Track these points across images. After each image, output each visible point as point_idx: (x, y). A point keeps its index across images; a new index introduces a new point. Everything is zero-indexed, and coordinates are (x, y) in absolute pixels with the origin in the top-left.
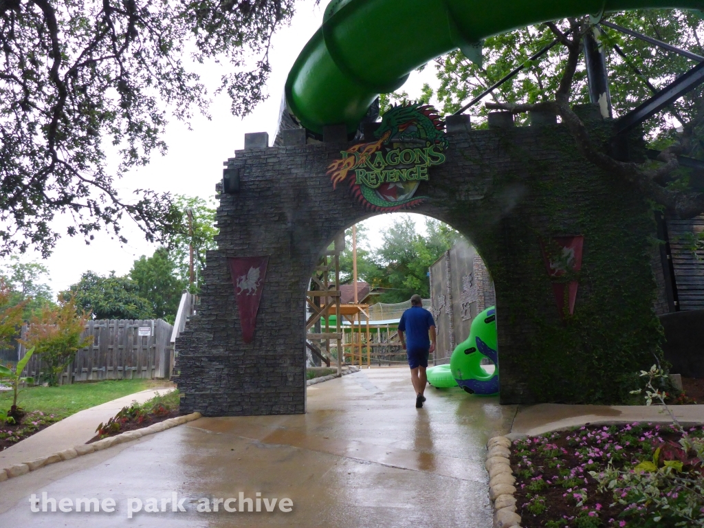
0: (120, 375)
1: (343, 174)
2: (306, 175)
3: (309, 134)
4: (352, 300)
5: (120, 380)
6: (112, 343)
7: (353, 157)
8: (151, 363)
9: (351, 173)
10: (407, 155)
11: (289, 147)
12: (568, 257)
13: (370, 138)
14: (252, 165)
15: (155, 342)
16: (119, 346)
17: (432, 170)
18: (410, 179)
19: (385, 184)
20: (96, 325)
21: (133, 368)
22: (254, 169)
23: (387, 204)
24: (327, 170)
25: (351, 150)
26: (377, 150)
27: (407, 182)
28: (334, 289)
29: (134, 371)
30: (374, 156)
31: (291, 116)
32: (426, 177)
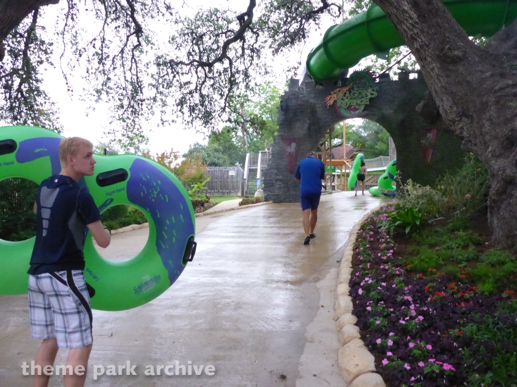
0: (221, 194)
1: (332, 102)
2: (316, 102)
3: (317, 83)
4: (343, 157)
5: (221, 197)
6: (216, 179)
7: (336, 94)
8: (235, 189)
9: (335, 102)
10: (360, 93)
11: (308, 90)
12: (429, 137)
13: (344, 85)
14: (292, 98)
15: (237, 178)
16: (220, 180)
17: (371, 99)
18: (361, 104)
19: (350, 106)
20: (208, 170)
21: (227, 191)
22: (293, 100)
23: (350, 115)
24: (325, 100)
25: (335, 91)
26: (347, 91)
27: (360, 105)
28: (329, 151)
29: (228, 193)
30: (345, 93)
31: (309, 75)
32: (368, 103)
